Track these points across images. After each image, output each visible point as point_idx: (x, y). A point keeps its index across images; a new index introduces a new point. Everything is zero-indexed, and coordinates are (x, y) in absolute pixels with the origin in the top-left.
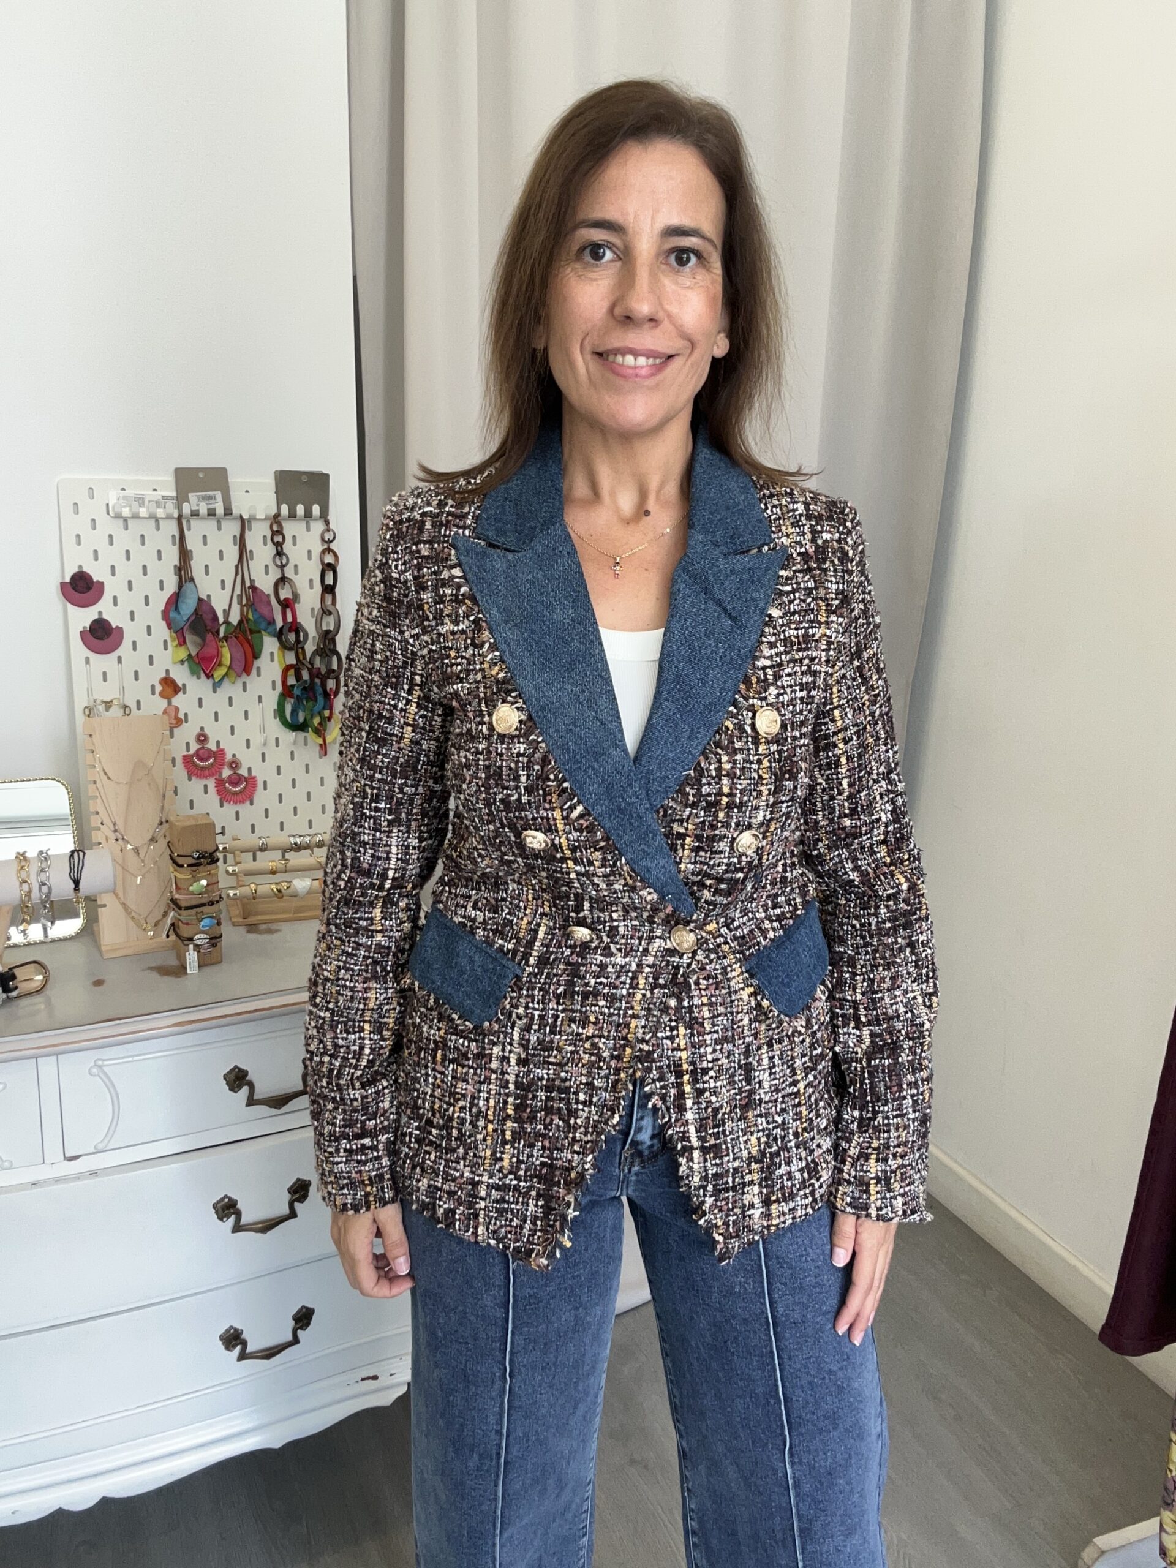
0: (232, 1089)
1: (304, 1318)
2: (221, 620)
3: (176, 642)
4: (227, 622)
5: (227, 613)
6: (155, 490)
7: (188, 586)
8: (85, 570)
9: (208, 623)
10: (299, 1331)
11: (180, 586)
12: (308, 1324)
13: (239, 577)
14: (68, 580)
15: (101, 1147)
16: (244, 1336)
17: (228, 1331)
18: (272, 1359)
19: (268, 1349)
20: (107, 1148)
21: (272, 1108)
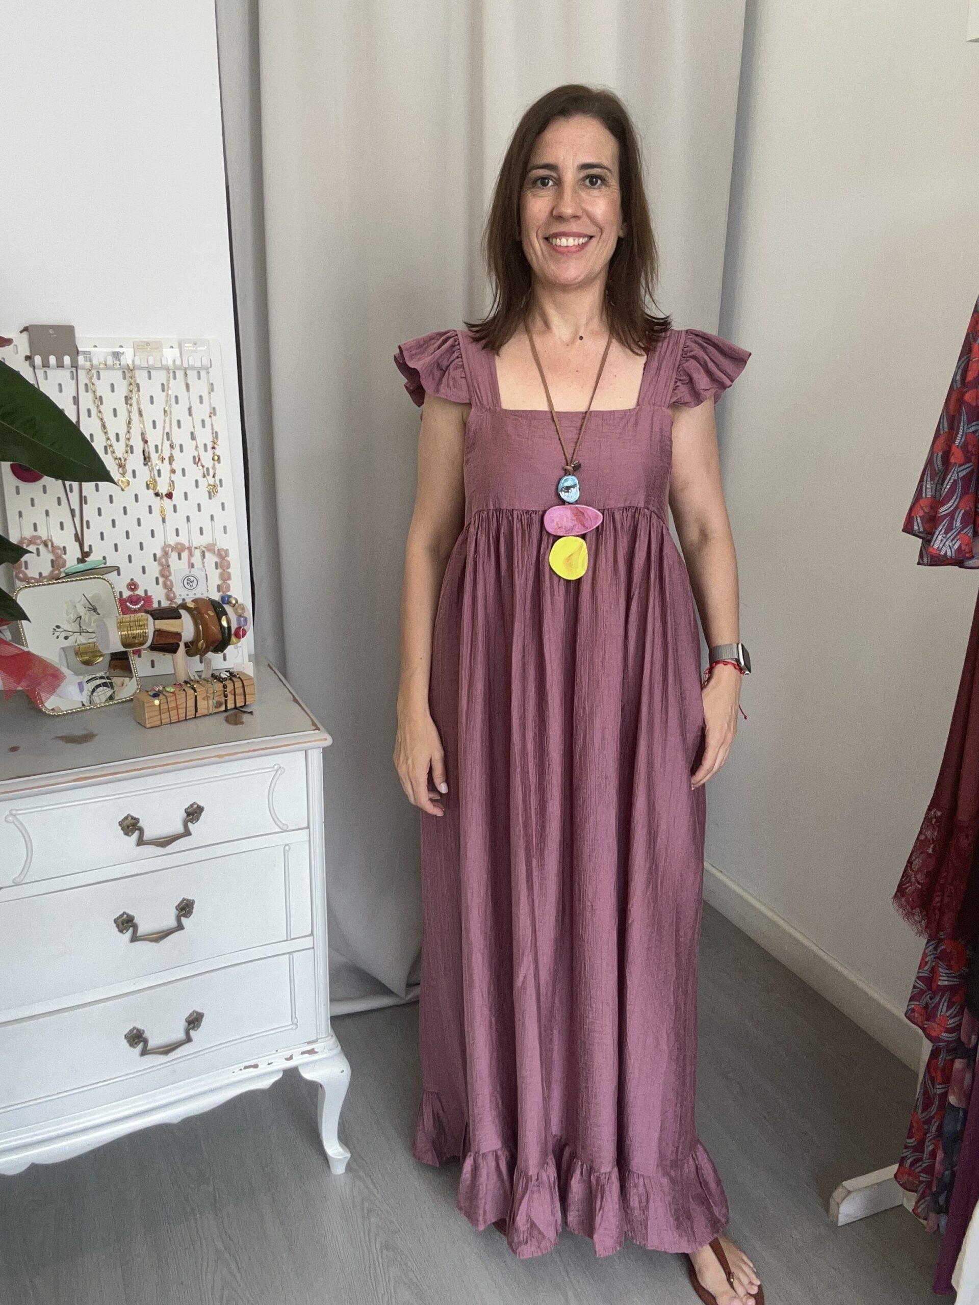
0: (126, 834)
1: (194, 1021)
10: (192, 1032)
12: (198, 1026)
15: (18, 880)
16: (147, 1035)
17: (131, 1031)
18: (170, 1054)
19: (167, 1046)
20: (24, 882)
21: (159, 848)
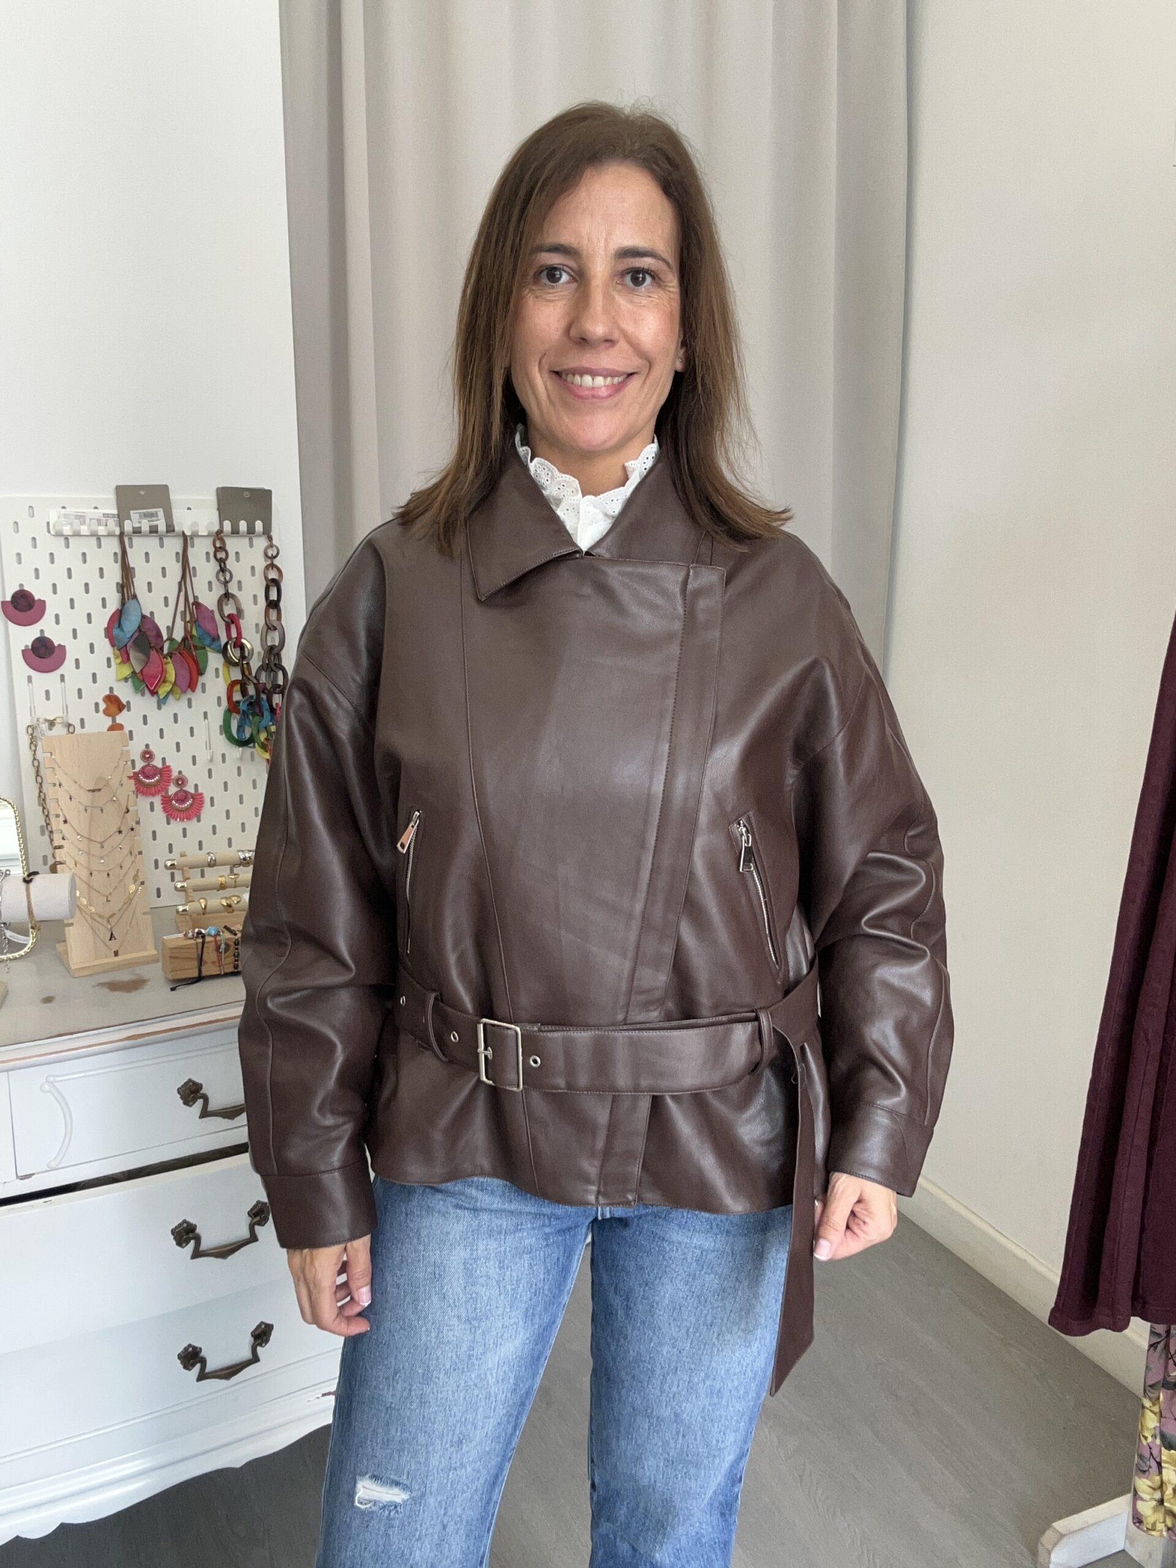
0: (186, 1103)
1: (262, 1335)
2: (165, 637)
3: (119, 660)
4: (171, 639)
5: (170, 630)
6: (96, 508)
7: (131, 604)
8: (26, 588)
9: (152, 640)
10: (259, 1349)
11: (123, 603)
12: (267, 1341)
13: (182, 594)
14: (8, 598)
15: (53, 1165)
16: (203, 1354)
17: (186, 1349)
18: (231, 1378)
19: (227, 1368)
20: (59, 1167)
21: (226, 1120)
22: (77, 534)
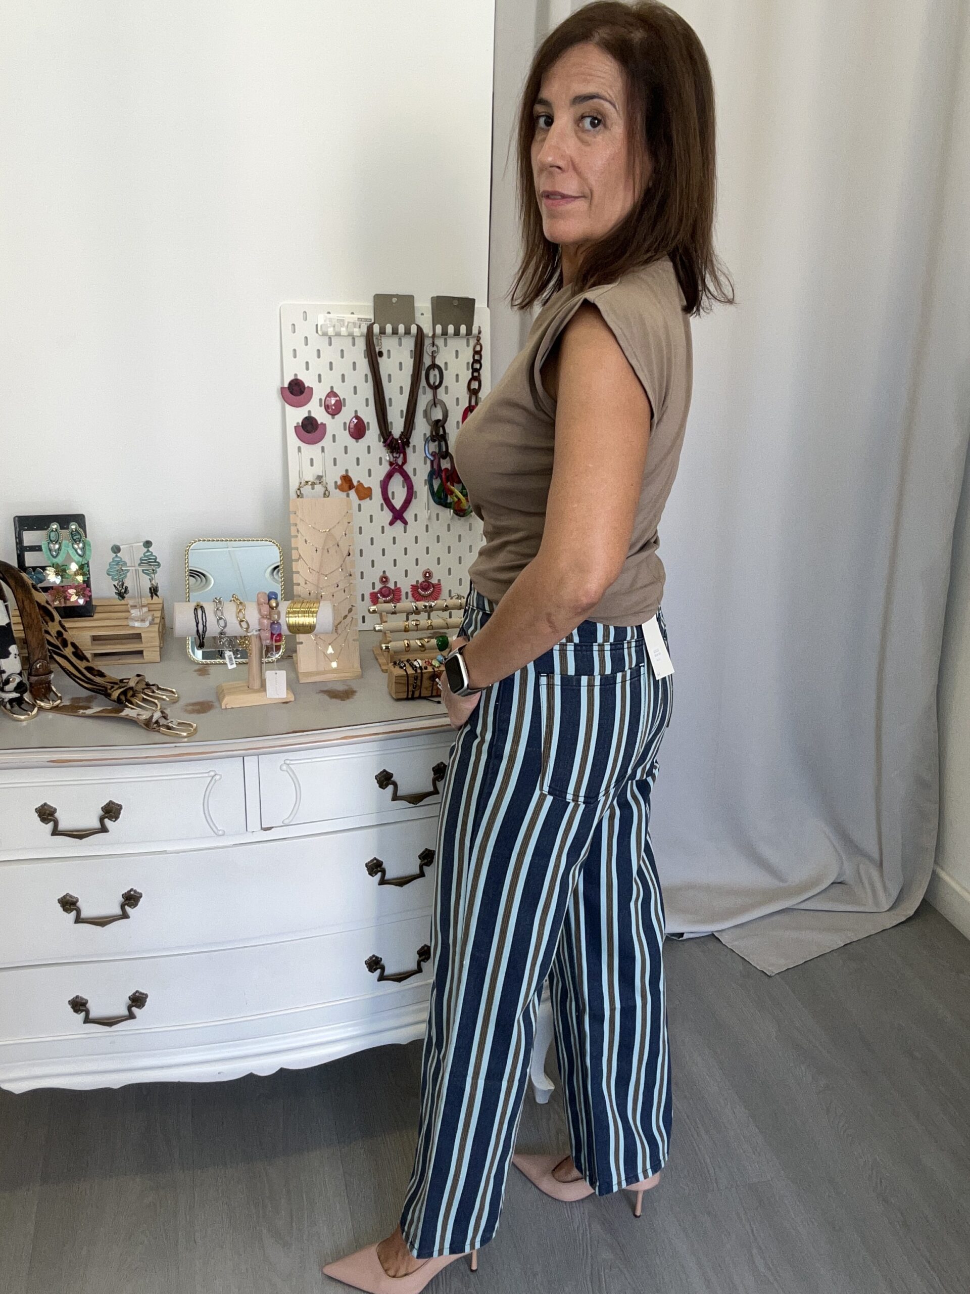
0: (381, 787)
6: (353, 313)
8: (299, 377)
10: (422, 964)
14: (286, 385)
15: (287, 822)
16: (383, 962)
17: (371, 958)
20: (291, 823)
21: (411, 804)
22: (338, 334)
